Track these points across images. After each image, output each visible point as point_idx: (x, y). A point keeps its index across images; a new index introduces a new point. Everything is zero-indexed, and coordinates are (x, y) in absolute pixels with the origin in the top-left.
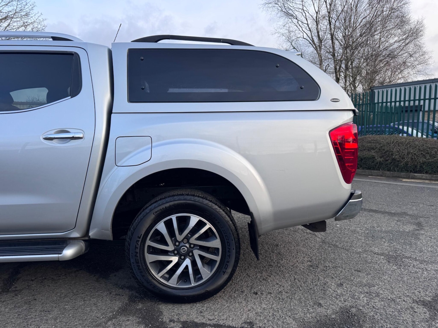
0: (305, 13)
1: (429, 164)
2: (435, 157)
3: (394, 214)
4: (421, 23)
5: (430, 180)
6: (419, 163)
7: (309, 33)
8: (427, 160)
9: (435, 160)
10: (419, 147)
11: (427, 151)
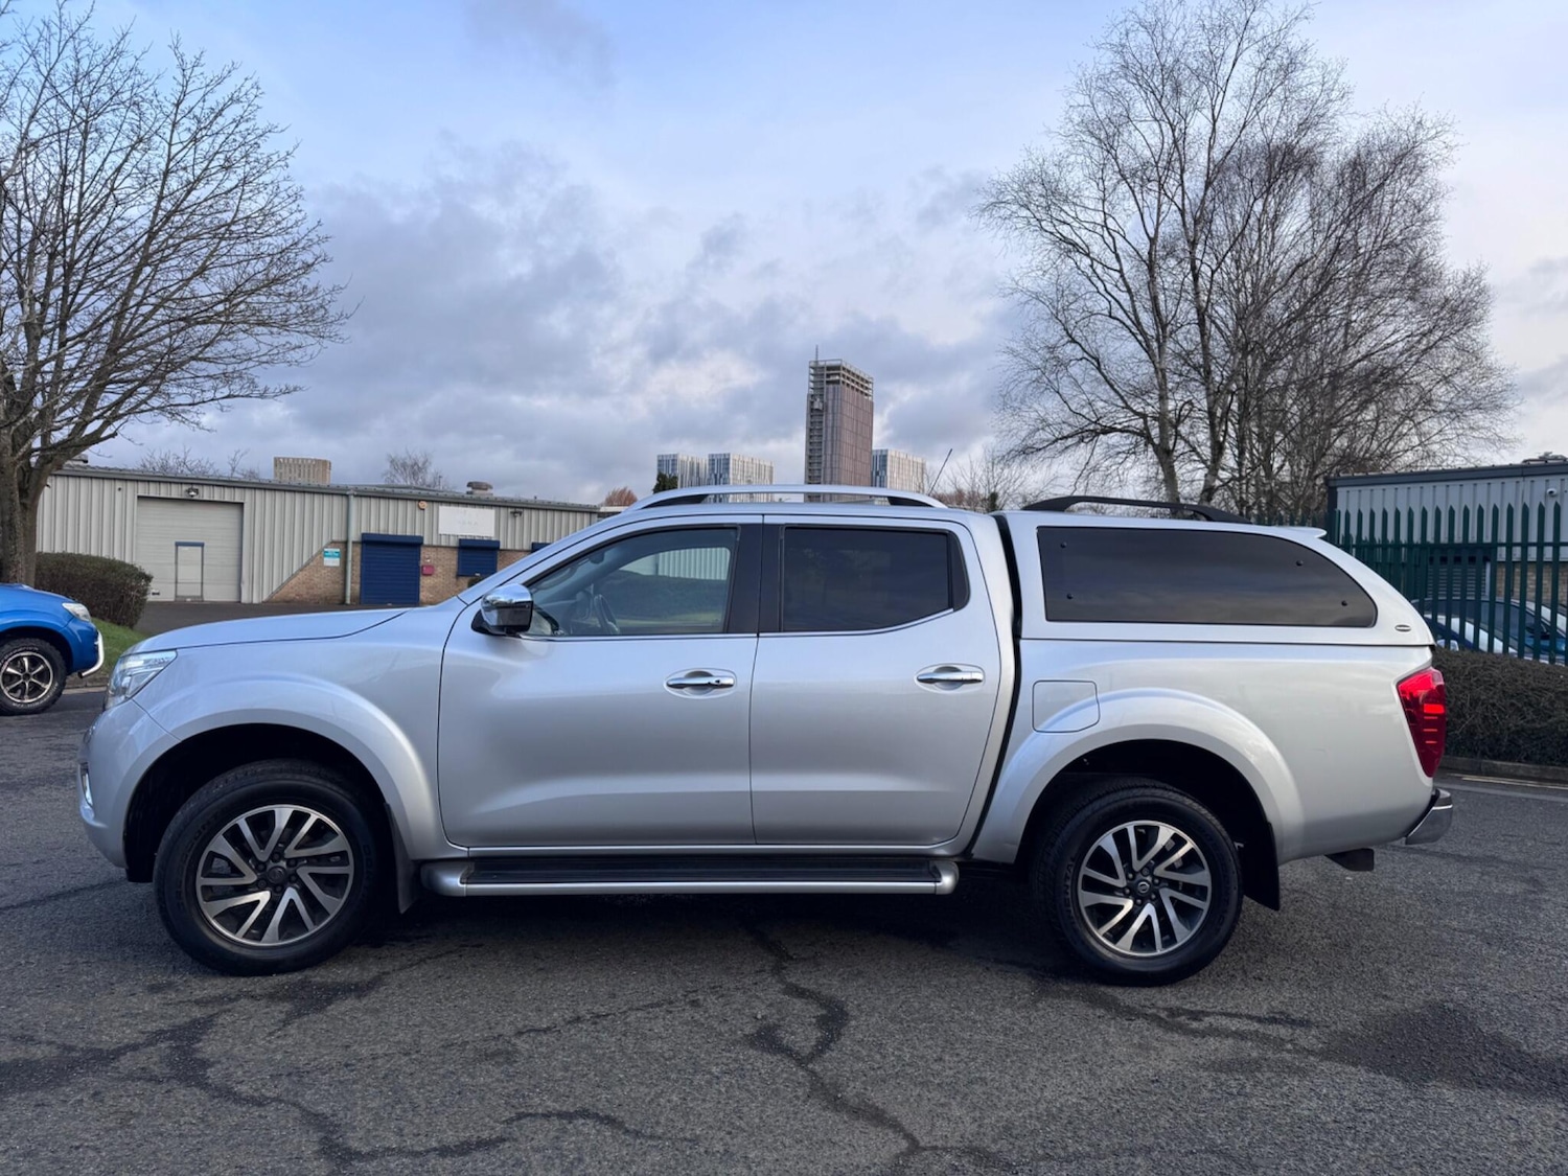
0: (1113, 238)
1: (1533, 734)
2: (1550, 717)
3: (1470, 860)
4: (1477, 281)
5: (1540, 780)
6: (1506, 732)
7: (1124, 297)
8: (1528, 722)
9: (1552, 724)
10: (1503, 684)
11: (1527, 696)
